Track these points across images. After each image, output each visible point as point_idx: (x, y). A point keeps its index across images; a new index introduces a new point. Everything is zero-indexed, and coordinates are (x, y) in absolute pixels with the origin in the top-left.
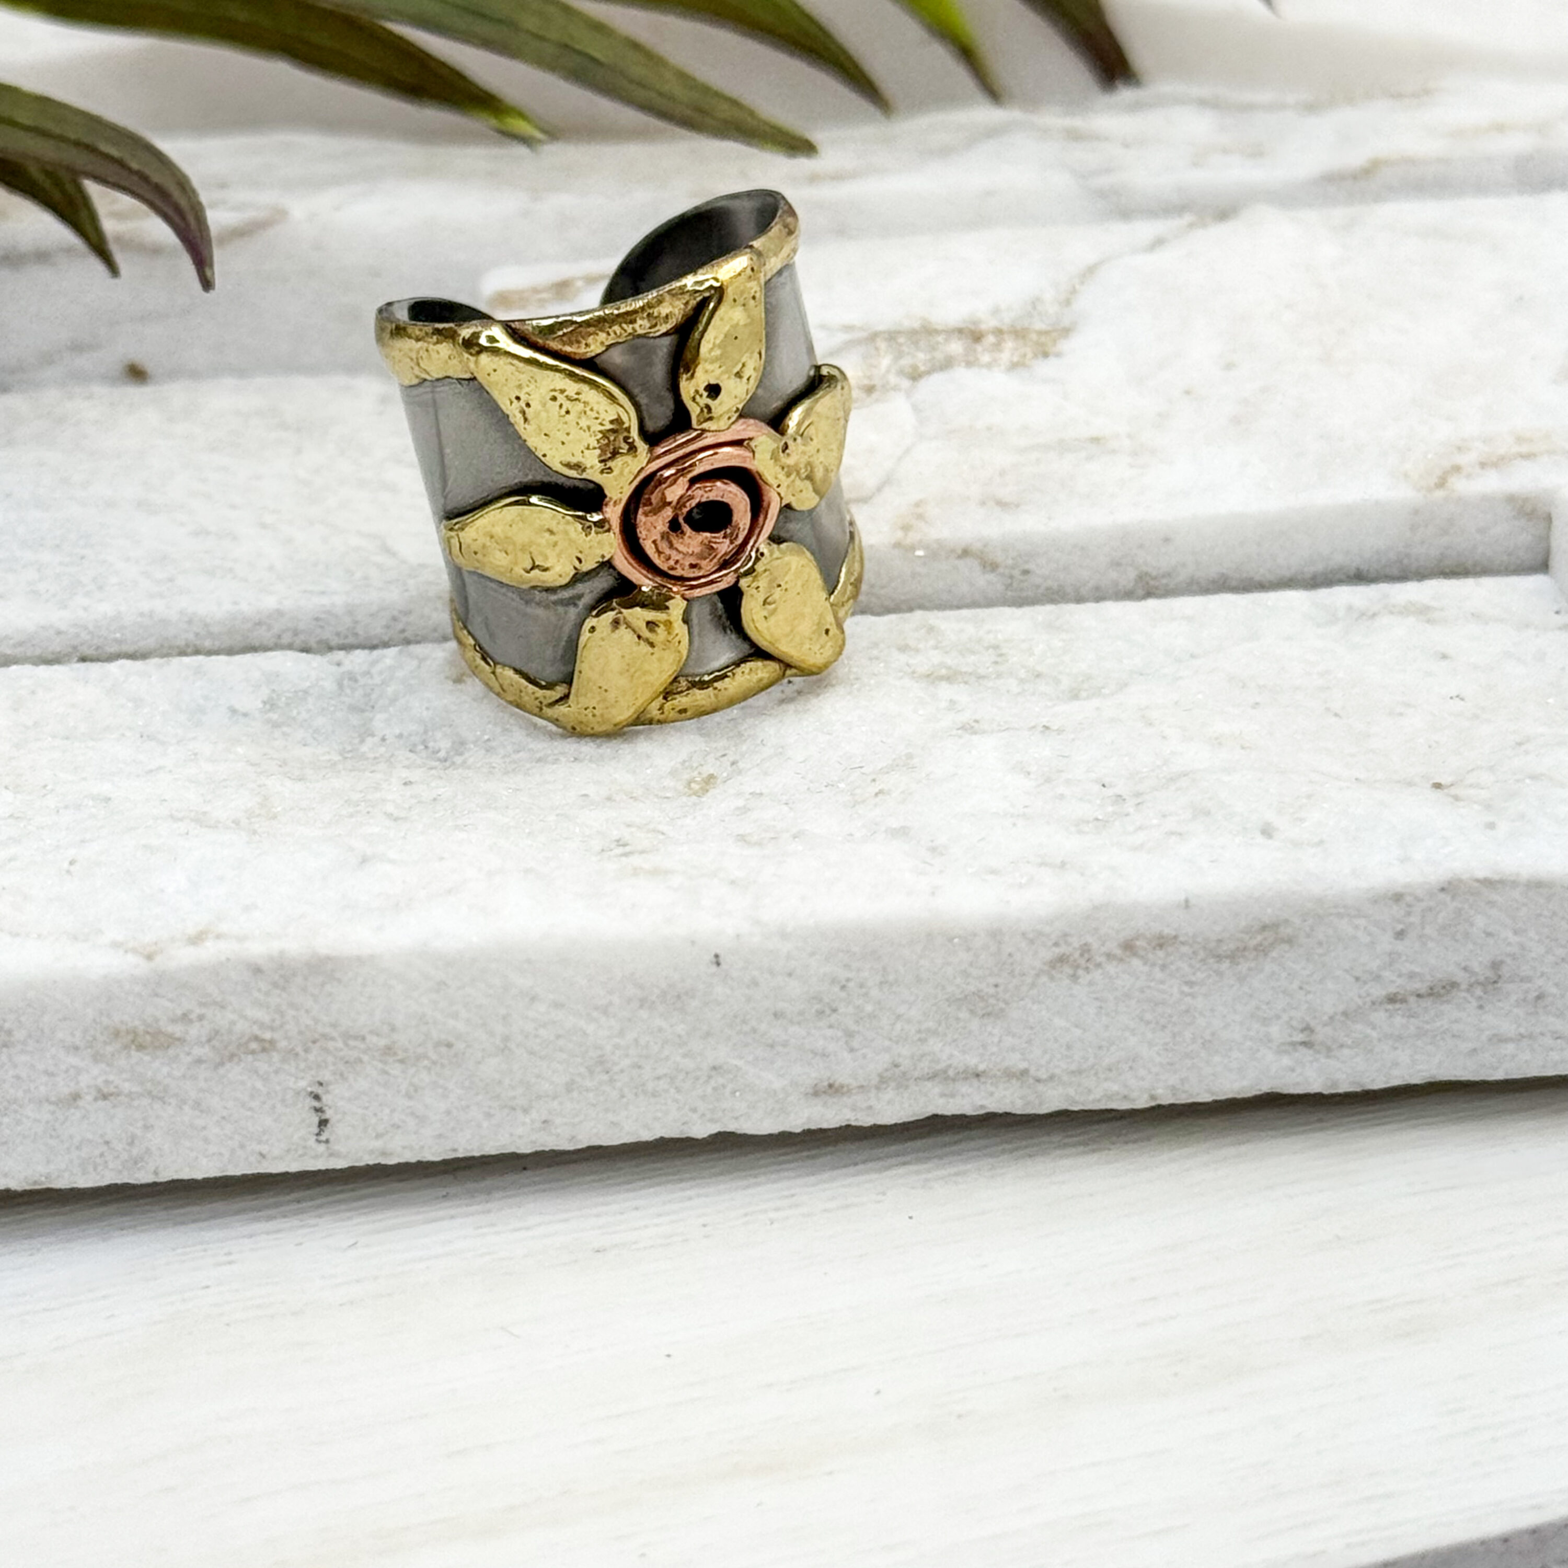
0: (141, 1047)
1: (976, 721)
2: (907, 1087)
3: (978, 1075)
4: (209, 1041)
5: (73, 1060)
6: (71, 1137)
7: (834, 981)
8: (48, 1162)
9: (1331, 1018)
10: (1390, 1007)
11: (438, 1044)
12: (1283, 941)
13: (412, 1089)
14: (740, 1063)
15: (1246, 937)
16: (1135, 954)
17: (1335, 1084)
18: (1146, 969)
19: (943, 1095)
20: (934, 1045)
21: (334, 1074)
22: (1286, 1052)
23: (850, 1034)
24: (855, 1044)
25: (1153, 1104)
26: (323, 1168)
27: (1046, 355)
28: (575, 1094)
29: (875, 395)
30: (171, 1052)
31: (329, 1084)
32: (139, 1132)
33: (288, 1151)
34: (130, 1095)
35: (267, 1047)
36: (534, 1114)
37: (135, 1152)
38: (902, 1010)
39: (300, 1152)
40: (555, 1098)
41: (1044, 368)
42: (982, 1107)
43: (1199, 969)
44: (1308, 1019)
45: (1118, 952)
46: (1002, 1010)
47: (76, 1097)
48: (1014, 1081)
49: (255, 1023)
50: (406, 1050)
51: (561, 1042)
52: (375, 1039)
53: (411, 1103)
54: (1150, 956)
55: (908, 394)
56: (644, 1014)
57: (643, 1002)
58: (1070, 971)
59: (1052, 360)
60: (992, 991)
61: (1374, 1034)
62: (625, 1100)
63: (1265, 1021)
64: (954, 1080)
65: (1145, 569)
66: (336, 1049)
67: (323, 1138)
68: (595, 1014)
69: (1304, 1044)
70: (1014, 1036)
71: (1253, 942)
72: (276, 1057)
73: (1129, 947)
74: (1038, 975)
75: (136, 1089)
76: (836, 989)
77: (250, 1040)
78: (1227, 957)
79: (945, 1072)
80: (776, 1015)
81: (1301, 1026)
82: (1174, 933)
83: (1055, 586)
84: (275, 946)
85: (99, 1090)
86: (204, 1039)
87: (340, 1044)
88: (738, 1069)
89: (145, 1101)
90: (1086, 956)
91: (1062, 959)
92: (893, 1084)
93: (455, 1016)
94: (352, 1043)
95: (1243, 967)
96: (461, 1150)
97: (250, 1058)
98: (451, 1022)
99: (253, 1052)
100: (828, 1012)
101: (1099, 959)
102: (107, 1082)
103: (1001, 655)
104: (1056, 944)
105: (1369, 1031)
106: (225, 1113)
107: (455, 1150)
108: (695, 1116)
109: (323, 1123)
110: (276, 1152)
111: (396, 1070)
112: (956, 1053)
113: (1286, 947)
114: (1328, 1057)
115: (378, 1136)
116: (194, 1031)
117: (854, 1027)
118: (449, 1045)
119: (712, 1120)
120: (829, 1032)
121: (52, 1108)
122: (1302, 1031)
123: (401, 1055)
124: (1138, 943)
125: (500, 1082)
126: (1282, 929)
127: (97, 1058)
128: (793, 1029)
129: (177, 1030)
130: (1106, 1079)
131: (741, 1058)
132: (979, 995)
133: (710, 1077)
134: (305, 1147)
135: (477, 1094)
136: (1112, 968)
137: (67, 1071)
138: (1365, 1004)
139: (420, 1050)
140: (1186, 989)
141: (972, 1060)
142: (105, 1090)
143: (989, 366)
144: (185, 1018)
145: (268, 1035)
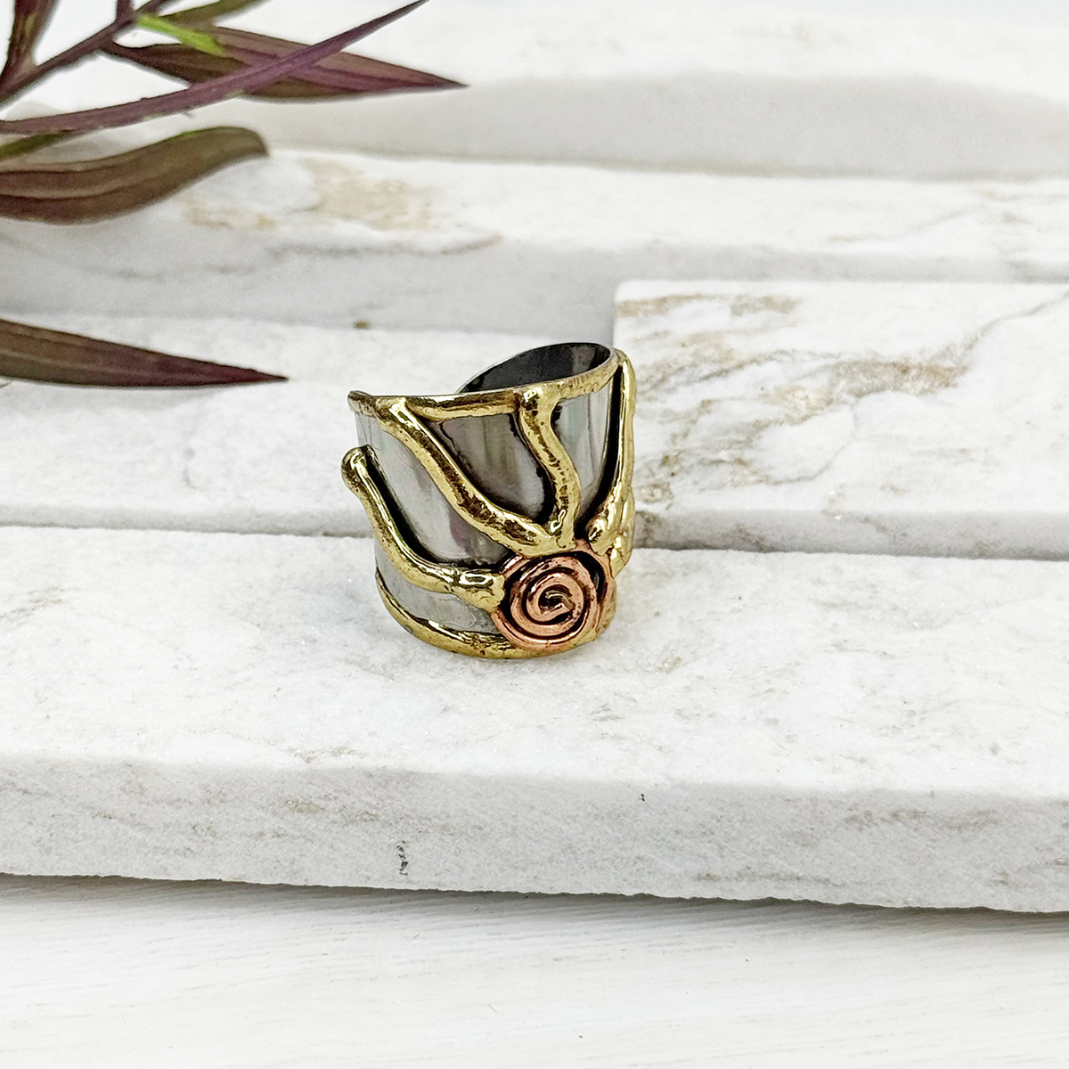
0: (300, 811)
1: (846, 641)
2: (754, 881)
3: (798, 879)
4: (340, 811)
5: (260, 814)
6: (258, 856)
7: (713, 817)
8: (245, 868)
9: (1019, 869)
10: (1057, 867)
11: (474, 827)
12: (991, 822)
13: (458, 851)
14: (653, 857)
15: (968, 818)
16: (899, 820)
17: (1020, 907)
18: (905, 829)
19: (776, 888)
20: (773, 859)
21: (412, 837)
22: (990, 886)
23: (721, 848)
24: (724, 853)
25: (906, 906)
26: (404, 888)
27: (947, 385)
28: (554, 864)
29: (831, 406)
30: (318, 815)
31: (408, 842)
32: (297, 857)
33: (383, 877)
34: (293, 836)
35: (374, 818)
36: (529, 872)
37: (294, 867)
38: (753, 837)
39: (391, 878)
40: (542, 864)
41: (944, 394)
42: (801, 897)
43: (938, 833)
44: (1005, 867)
45: (888, 817)
46: (815, 843)
47: (262, 834)
48: (820, 884)
49: (368, 804)
50: (455, 829)
51: (546, 834)
52: (437, 821)
53: (457, 858)
54: (908, 822)
55: (852, 406)
56: (597, 823)
57: (596, 816)
58: (858, 825)
59: (951, 389)
60: (810, 832)
61: (1047, 882)
62: (583, 870)
63: (978, 867)
64: (784, 880)
65: (979, 539)
66: (414, 823)
67: (404, 872)
68: (568, 820)
69: (1002, 882)
70: (821, 859)
71: (972, 822)
72: (378, 824)
73: (895, 815)
74: (837, 826)
75: (298, 834)
76: (714, 821)
77: (363, 814)
78: (956, 827)
79: (778, 875)
80: (677, 832)
81: (1000, 872)
82: (923, 810)
83: (922, 545)
84: (381, 763)
85: (274, 831)
86: (337, 810)
87: (416, 821)
88: (653, 860)
89: (302, 840)
90: (869, 818)
91: (853, 818)
92: (746, 879)
93: (485, 813)
94: (424, 822)
95: (966, 834)
96: (485, 887)
97: (363, 823)
98: (482, 816)
99: (365, 820)
100: (708, 833)
101: (876, 821)
102: (281, 829)
103: (876, 592)
104: (850, 810)
105: (1043, 879)
106: (348, 853)
107: (481, 887)
108: (626, 884)
109: (404, 864)
110: (376, 876)
111: (449, 839)
112: (786, 865)
113: (993, 825)
114: (1016, 891)
115: (436, 875)
116: (331, 805)
117: (723, 843)
118: (481, 829)
119: (635, 887)
120: (709, 845)
121: (247, 839)
122: (1001, 874)
123: (452, 831)
124: (901, 814)
125: (510, 852)
126: (991, 814)
127: (275, 814)
128: (686, 841)
129: (322, 803)
130: (877, 890)
131: (654, 853)
132: (801, 833)
133: (636, 863)
134: (394, 877)
135: (496, 857)
136: (884, 826)
137: (257, 820)
138: (1041, 863)
139: (463, 829)
140: (930, 843)
141: (796, 870)
142: (280, 833)
143: (907, 391)
144: (326, 797)
145: (374, 812)
